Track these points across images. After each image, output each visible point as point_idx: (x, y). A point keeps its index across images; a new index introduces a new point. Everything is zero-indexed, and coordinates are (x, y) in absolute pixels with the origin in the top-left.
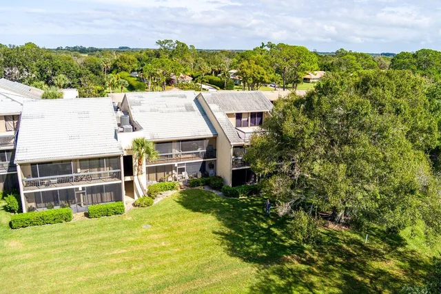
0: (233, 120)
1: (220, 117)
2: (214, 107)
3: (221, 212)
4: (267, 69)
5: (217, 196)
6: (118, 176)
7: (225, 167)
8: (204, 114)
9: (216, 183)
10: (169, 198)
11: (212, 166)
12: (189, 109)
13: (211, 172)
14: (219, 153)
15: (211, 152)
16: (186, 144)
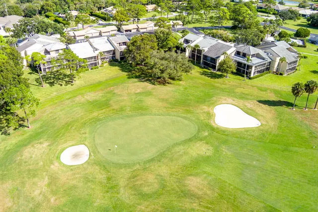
0: (118, 44)
1: (115, 44)
2: (113, 42)
3: (119, 66)
4: (125, 16)
5: (117, 63)
6: (96, 60)
7: (118, 57)
8: (111, 43)
9: (116, 61)
10: (106, 65)
11: (114, 57)
12: (107, 43)
13: (114, 58)
14: (116, 54)
15: (114, 53)
16: (108, 52)
